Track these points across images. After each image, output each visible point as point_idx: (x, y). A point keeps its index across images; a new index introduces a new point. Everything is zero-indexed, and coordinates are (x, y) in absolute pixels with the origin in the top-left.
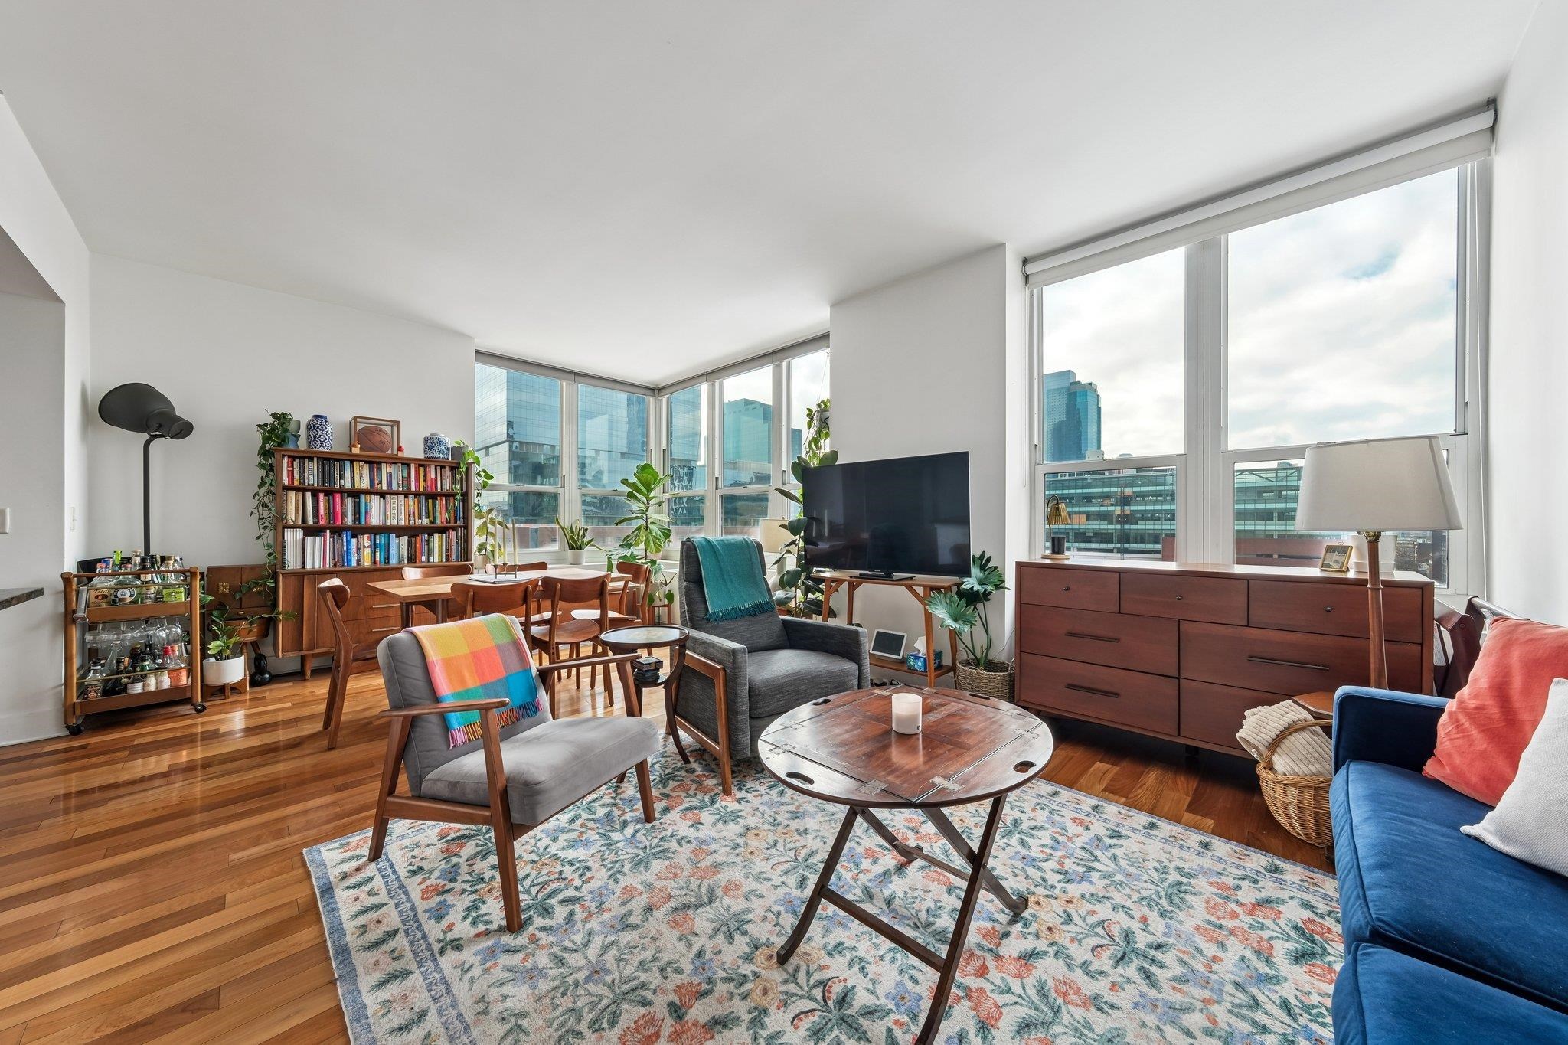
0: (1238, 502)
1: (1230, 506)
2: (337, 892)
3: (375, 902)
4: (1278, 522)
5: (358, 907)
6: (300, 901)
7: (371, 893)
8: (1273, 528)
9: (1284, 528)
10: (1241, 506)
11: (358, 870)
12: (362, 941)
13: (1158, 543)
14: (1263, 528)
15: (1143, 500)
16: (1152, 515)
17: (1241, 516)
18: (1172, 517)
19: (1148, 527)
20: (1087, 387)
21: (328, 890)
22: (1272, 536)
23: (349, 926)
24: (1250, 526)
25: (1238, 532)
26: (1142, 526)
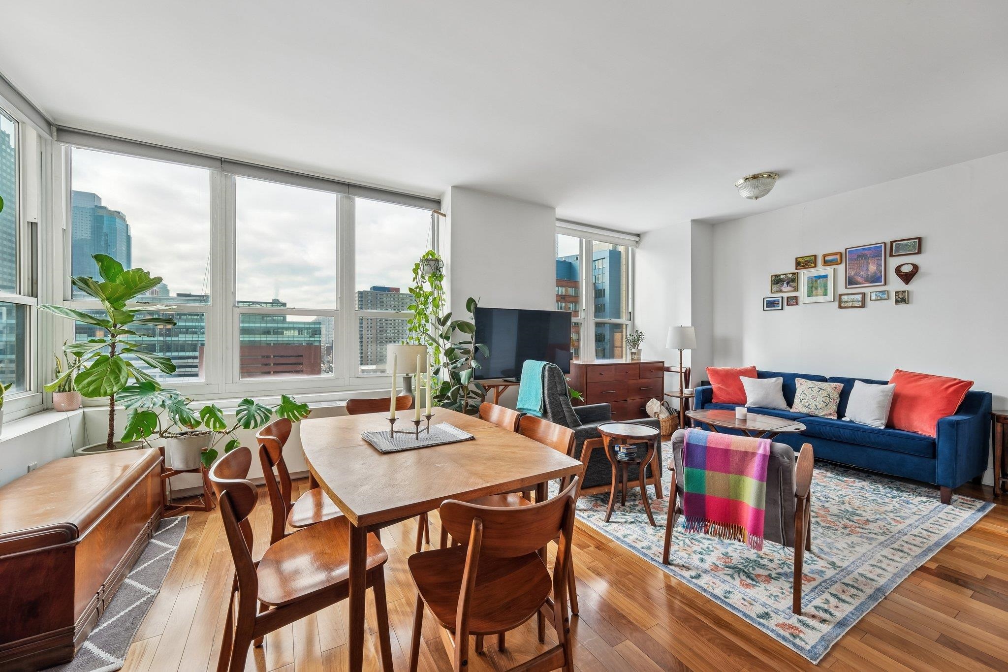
0: (243, 322)
1: (237, 326)
2: (838, 619)
3: (833, 598)
4: (274, 336)
5: (841, 604)
6: (859, 638)
7: (827, 602)
8: (270, 339)
9: (276, 339)
10: (246, 325)
11: (814, 616)
12: (860, 593)
13: (195, 351)
14: (264, 339)
15: (180, 318)
16: (187, 330)
17: (244, 331)
18: (201, 331)
19: (187, 339)
20: (115, 214)
21: (841, 624)
22: (269, 344)
23: (856, 602)
24: (252, 338)
25: (242, 342)
26: (182, 338)
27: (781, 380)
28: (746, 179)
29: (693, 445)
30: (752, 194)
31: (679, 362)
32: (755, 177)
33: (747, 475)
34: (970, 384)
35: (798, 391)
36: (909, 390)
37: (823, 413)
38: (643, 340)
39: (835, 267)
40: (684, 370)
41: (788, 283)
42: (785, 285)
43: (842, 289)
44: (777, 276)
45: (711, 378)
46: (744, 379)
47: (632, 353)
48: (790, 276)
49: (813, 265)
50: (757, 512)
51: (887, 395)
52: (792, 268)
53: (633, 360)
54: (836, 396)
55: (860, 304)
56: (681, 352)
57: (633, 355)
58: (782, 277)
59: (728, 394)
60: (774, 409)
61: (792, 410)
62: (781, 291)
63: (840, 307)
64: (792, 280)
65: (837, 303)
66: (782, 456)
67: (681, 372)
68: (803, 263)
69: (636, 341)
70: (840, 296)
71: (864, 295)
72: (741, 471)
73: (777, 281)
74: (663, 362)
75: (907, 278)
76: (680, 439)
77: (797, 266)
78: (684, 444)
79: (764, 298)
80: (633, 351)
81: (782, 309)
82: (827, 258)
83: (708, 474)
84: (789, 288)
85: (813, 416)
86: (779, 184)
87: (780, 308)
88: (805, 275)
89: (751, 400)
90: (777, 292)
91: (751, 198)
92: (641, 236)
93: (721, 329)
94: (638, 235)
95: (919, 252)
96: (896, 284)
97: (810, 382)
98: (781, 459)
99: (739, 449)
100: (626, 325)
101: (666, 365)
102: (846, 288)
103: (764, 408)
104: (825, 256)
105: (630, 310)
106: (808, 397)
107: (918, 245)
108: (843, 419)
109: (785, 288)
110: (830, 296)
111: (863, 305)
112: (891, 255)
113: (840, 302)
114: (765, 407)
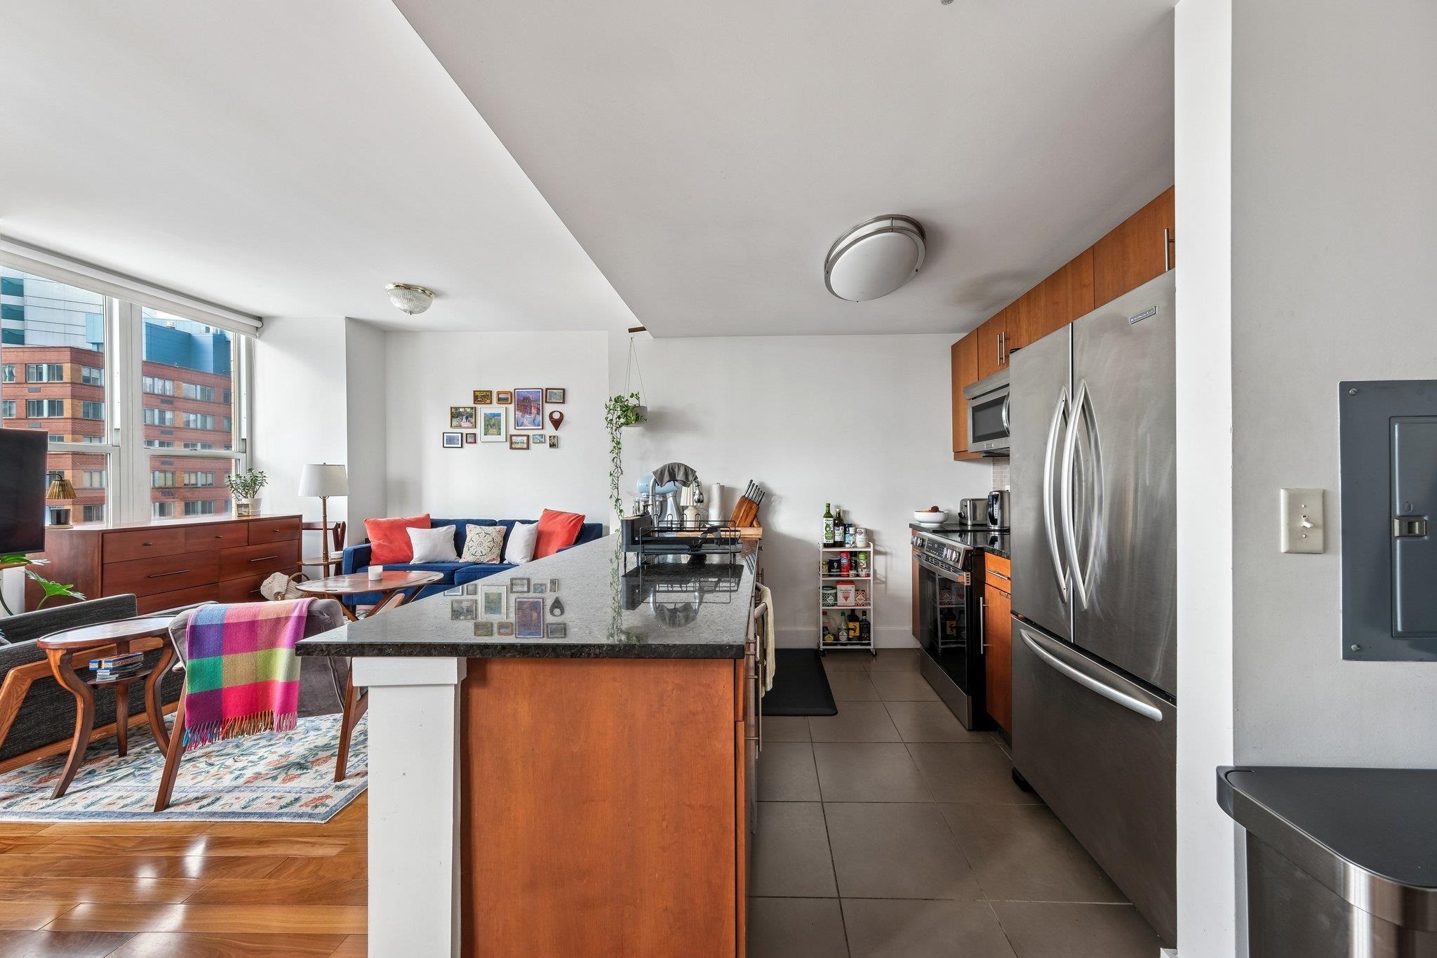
11: (358, 774)
27: (453, 527)
28: (397, 286)
29: (202, 626)
30: (406, 307)
31: (322, 515)
32: (407, 287)
33: (279, 646)
34: (583, 517)
35: (468, 539)
36: (549, 527)
37: (488, 559)
38: (265, 484)
39: (507, 406)
40: (331, 526)
41: (467, 418)
42: (464, 420)
43: (512, 431)
44: (456, 408)
45: (370, 533)
46: (412, 531)
47: (239, 506)
48: (469, 410)
49: (488, 401)
50: (288, 687)
51: (532, 534)
52: (468, 402)
53: (240, 515)
54: (499, 539)
55: (525, 446)
56: (324, 501)
57: (243, 509)
58: (461, 410)
59: (392, 551)
60: (444, 562)
61: (461, 561)
62: (460, 426)
63: (511, 448)
64: (470, 415)
65: (508, 443)
66: (321, 613)
67: (326, 529)
68: (482, 397)
69: (252, 485)
70: (511, 436)
71: (528, 436)
72: (272, 644)
73: (456, 414)
74: (300, 517)
75: (557, 424)
76: (182, 623)
77: (475, 401)
78: (188, 629)
79: (444, 433)
80: (244, 501)
81: (462, 447)
82: (500, 396)
83: (226, 659)
84: (468, 424)
85: (478, 564)
86: (436, 303)
87: (460, 446)
88: (483, 410)
89: (418, 555)
90: (456, 427)
91: (405, 311)
92: (264, 321)
93: (396, 468)
94: (260, 319)
95: (563, 402)
96: (549, 430)
97: (478, 527)
98: (321, 617)
99: (270, 617)
100: (236, 460)
101: (304, 520)
102: (515, 429)
103: (433, 563)
104: (499, 393)
105: (244, 436)
106: (475, 544)
107: (563, 396)
108: (505, 562)
109: (464, 423)
110: (502, 437)
111: (528, 448)
112: (546, 402)
113: (511, 443)
114: (433, 561)
